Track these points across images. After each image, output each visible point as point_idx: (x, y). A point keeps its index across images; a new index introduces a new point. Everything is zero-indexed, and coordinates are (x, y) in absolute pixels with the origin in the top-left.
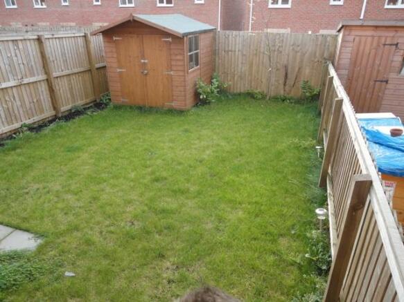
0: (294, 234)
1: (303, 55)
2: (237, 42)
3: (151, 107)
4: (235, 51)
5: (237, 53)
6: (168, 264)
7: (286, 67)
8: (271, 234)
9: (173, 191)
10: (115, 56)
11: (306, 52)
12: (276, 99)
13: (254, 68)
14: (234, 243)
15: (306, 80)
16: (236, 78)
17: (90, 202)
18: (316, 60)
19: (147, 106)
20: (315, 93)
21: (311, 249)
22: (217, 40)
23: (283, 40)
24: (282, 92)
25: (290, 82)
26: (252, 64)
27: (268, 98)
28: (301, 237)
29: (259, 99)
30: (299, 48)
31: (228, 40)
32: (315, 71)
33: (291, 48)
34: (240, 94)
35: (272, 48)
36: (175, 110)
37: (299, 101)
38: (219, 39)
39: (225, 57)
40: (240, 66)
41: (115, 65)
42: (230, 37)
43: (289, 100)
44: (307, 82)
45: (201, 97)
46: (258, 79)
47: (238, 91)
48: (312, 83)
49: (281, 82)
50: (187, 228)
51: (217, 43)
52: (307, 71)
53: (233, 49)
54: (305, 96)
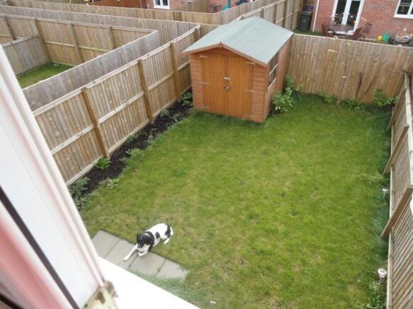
0: (360, 283)
1: (381, 64)
2: (314, 46)
3: (230, 117)
4: (310, 55)
5: (312, 57)
6: (273, 301)
7: (361, 75)
8: (343, 282)
9: (267, 231)
10: (200, 70)
11: (384, 63)
12: (345, 104)
13: (329, 72)
14: (317, 287)
15: (380, 88)
16: (308, 80)
17: (209, 238)
18: (394, 71)
19: (226, 115)
20: (388, 102)
21: (371, 300)
22: (293, 44)
23: (361, 50)
24: (353, 98)
25: (364, 88)
26: (327, 68)
27: (339, 102)
28: (364, 287)
29: (330, 103)
30: (377, 58)
31: (305, 44)
32: (390, 81)
33: (369, 58)
34: (310, 95)
35: (349, 56)
36: (253, 122)
37: (371, 108)
38: (295, 42)
39: (299, 60)
40: (314, 68)
41: (200, 78)
42: (307, 41)
43: (360, 106)
44: (381, 90)
45: (276, 109)
46: (330, 83)
47: (309, 92)
48: (387, 92)
49: (355, 87)
50: (281, 271)
51: (293, 46)
52: (383, 81)
53: (309, 53)
54: (377, 105)
